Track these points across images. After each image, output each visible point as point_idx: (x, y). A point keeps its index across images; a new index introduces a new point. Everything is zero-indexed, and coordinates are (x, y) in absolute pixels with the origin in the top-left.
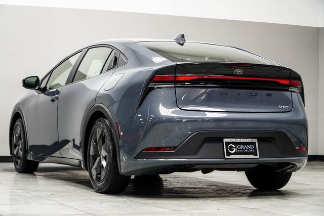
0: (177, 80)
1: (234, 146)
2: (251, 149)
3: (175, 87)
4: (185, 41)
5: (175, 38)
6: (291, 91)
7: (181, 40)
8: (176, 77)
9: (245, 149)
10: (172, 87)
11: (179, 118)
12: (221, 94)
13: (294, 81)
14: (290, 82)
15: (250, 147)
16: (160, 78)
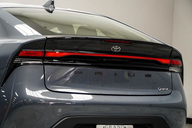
0: (46, 56)
3: (44, 64)
4: (54, 8)
5: (43, 5)
6: (172, 72)
7: (50, 7)
8: (45, 52)
10: (40, 64)
11: (45, 100)
13: (174, 60)
14: (171, 62)
16: (27, 53)
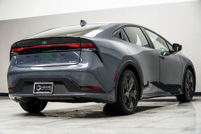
1: (40, 86)
2: (49, 88)
9: (46, 88)
12: (35, 56)
15: (49, 87)
